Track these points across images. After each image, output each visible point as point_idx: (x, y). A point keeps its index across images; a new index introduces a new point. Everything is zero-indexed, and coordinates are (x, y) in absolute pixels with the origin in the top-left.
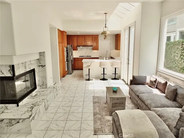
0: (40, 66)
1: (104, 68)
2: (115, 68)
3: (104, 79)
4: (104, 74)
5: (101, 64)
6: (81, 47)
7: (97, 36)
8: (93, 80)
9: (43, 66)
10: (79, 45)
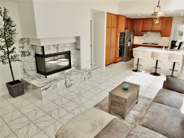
0: (76, 49)
1: (157, 61)
2: (174, 63)
3: (155, 74)
4: (156, 67)
5: (153, 55)
6: (149, 33)
7: (169, 19)
8: (142, 71)
9: (79, 50)
10: (144, 29)
